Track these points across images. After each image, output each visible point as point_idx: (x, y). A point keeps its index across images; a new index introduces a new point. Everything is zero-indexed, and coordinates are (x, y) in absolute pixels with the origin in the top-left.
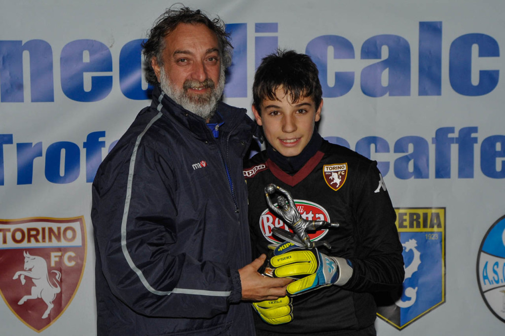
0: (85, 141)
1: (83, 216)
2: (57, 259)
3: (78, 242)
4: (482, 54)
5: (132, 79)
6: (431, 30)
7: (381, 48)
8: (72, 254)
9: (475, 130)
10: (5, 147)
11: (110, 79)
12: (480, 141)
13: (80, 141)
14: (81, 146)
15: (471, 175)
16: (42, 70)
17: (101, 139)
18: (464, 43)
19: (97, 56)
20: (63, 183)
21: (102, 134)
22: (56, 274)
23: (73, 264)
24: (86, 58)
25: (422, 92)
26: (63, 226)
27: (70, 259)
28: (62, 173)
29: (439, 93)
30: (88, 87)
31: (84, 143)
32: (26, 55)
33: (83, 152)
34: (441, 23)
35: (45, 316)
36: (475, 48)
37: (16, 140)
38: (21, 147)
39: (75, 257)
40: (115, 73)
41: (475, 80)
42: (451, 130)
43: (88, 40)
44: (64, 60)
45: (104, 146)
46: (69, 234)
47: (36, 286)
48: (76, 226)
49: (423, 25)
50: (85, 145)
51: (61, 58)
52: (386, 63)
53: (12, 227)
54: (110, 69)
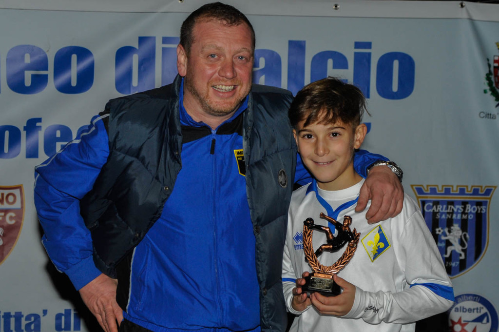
0: (25, 125)
1: (22, 185)
2: (1, 219)
3: (17, 205)
4: (335, 67)
5: (63, 78)
6: (297, 47)
7: (259, 59)
8: (13, 214)
11: (46, 76)
13: (21, 125)
14: (21, 129)
17: (38, 124)
18: (321, 58)
19: (36, 58)
20: (7, 158)
21: (39, 120)
23: (13, 222)
24: (28, 59)
26: (6, 192)
27: (11, 218)
28: (6, 150)
30: (28, 83)
31: (24, 127)
33: (23, 134)
34: (304, 42)
36: (330, 62)
39: (15, 217)
40: (50, 72)
43: (29, 46)
44: (10, 61)
45: (41, 130)
46: (11, 199)
48: (17, 192)
49: (291, 43)
50: (25, 128)
51: (7, 59)
52: (263, 71)
54: (46, 69)
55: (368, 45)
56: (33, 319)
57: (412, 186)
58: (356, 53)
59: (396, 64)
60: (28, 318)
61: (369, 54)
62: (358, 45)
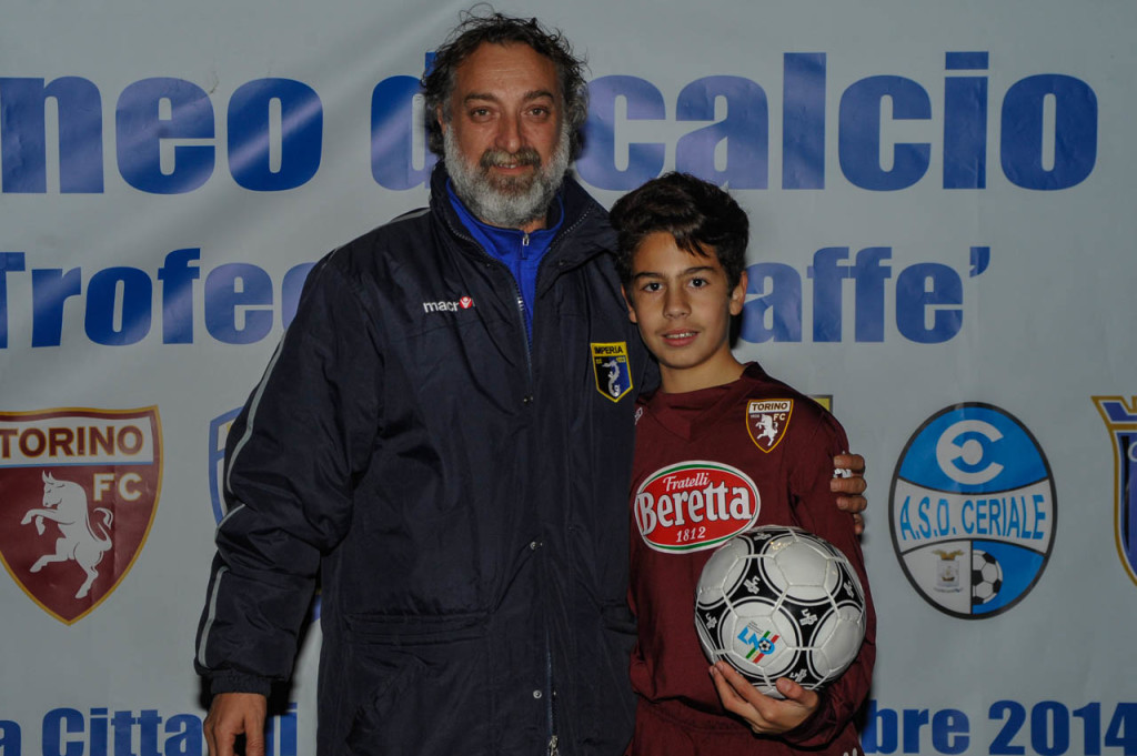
0: (163, 266)
1: (156, 406)
2: (106, 487)
3: (146, 455)
4: (898, 114)
5: (249, 152)
6: (807, 68)
7: (713, 100)
8: (136, 478)
9: (886, 252)
10: (10, 275)
11: (211, 150)
12: (896, 273)
13: (152, 266)
14: (153, 276)
15: (879, 337)
16: (82, 136)
17: (191, 263)
18: (865, 93)
19: (189, 110)
20: (118, 344)
21: (195, 253)
22: (104, 515)
23: (136, 495)
24: (165, 111)
25: (790, 182)
26: (118, 425)
27: (131, 486)
28: (117, 326)
29: (820, 185)
30: (167, 166)
31: (160, 270)
32: (51, 106)
33: (158, 287)
34: (824, 55)
35: (82, 593)
36: (886, 103)
37: (31, 264)
38: (39, 276)
39: (139, 483)
40: (220, 141)
41: (886, 162)
42: (843, 253)
43: (168, 79)
44: (124, 116)
45: (198, 277)
46: (130, 440)
47: (64, 537)
48: (143, 424)
49: (790, 59)
50: (162, 274)
51: (118, 113)
52: (723, 128)
53: (22, 427)
54: (210, 134)
55: (980, 60)
56: (183, 727)
57: (1095, 399)
58: (948, 80)
59: (1050, 103)
60: (172, 725)
61: (984, 81)
62: (953, 60)
